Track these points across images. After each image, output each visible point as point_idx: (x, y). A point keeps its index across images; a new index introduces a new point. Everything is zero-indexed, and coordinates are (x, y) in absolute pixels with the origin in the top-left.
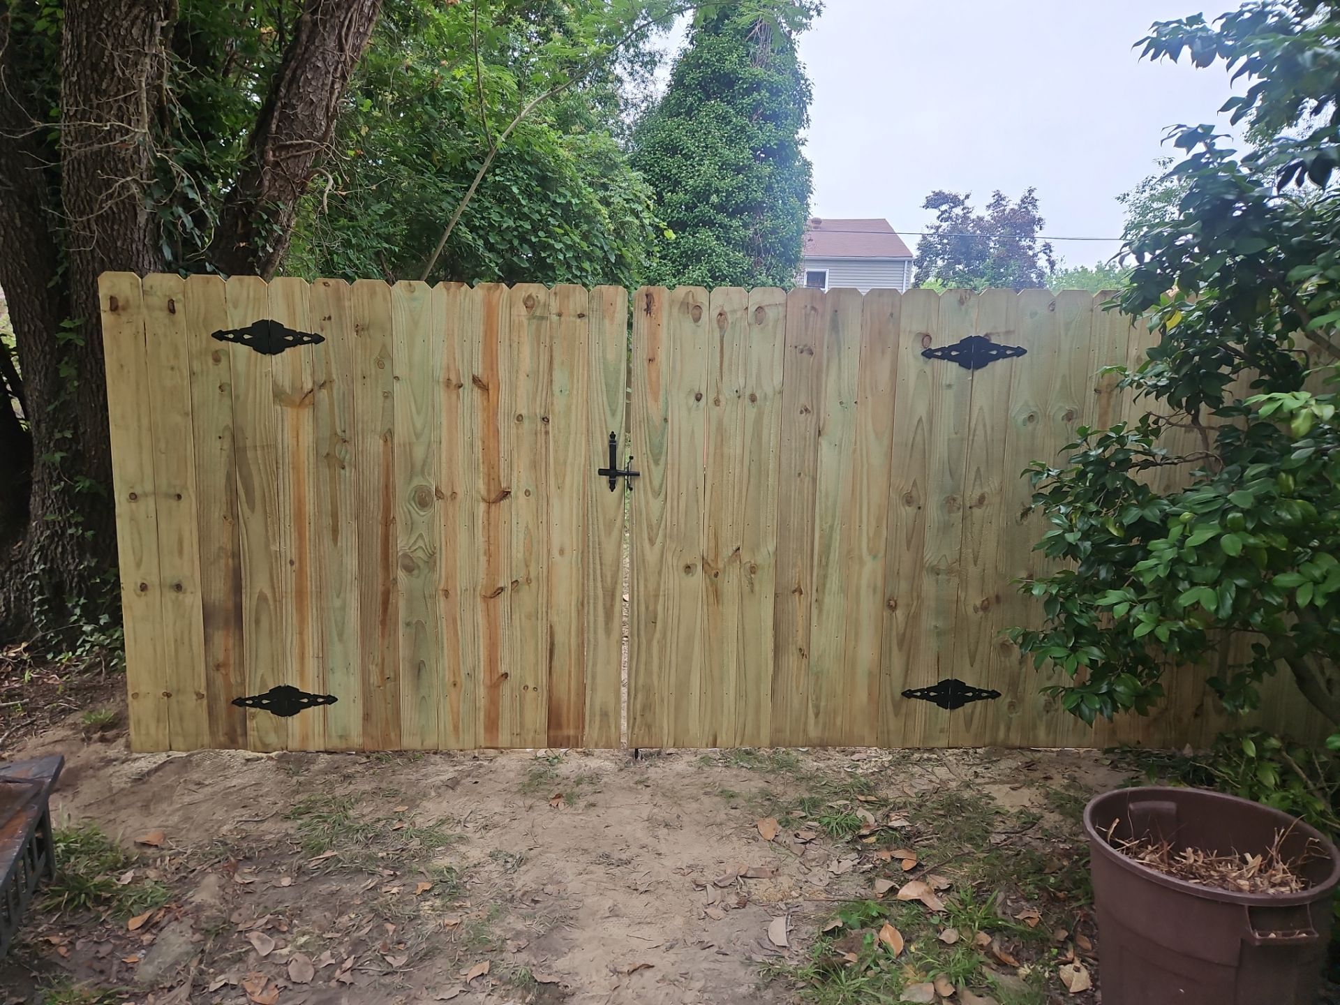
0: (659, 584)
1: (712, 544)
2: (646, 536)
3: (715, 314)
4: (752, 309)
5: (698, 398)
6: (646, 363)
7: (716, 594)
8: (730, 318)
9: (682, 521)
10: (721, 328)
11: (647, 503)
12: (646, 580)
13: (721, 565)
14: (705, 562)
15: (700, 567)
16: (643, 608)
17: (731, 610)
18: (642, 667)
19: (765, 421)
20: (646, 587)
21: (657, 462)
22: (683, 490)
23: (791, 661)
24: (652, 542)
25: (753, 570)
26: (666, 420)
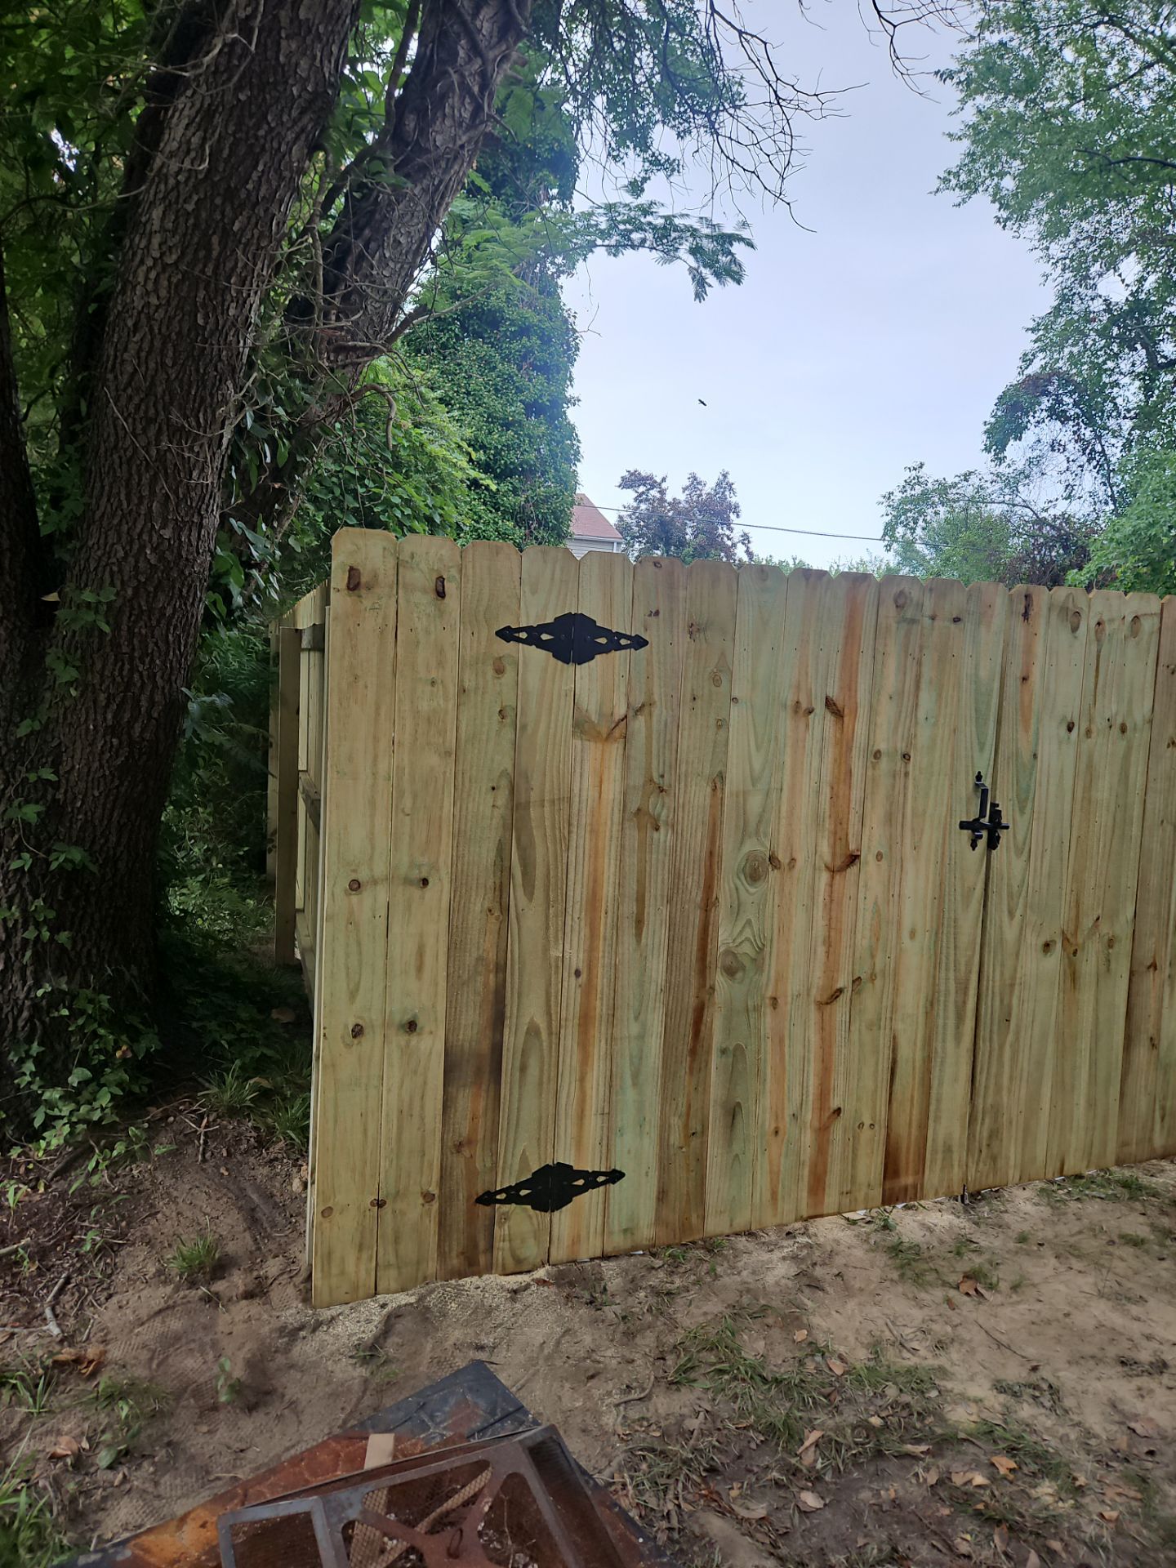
0: (1015, 970)
1: (1073, 914)
2: (1005, 908)
3: (1093, 623)
4: (1129, 619)
5: (1070, 729)
6: (1019, 682)
7: (1072, 977)
8: (1108, 628)
9: (1045, 885)
10: (1098, 640)
11: (1009, 863)
12: (1002, 965)
13: (1080, 941)
14: (1065, 939)
15: (1059, 946)
16: (997, 1003)
17: (1087, 996)
18: (992, 1081)
19: (1133, 758)
20: (1002, 973)
21: (1022, 811)
22: (1048, 846)
23: (1142, 1053)
24: (1011, 914)
25: (1111, 943)
26: (1035, 756)
